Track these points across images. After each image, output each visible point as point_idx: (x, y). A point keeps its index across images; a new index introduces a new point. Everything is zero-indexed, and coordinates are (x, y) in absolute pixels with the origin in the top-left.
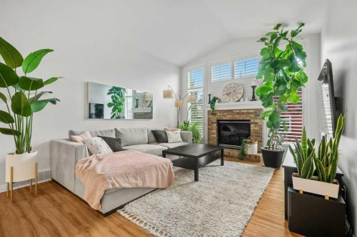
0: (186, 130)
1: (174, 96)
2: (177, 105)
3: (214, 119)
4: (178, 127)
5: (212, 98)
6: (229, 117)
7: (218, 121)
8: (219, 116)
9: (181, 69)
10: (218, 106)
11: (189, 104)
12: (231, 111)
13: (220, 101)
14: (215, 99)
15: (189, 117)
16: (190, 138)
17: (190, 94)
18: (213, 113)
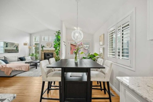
0: (33, 56)
1: (28, 45)
2: (29, 48)
3: (43, 52)
4: (29, 55)
5: (42, 46)
6: (47, 52)
7: (44, 53)
8: (45, 52)
9: (31, 35)
10: (44, 49)
11: (34, 48)
12: (48, 50)
13: (45, 47)
14: (43, 46)
15: (34, 52)
16: (34, 59)
17: (34, 44)
18: (43, 50)
